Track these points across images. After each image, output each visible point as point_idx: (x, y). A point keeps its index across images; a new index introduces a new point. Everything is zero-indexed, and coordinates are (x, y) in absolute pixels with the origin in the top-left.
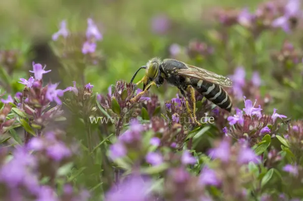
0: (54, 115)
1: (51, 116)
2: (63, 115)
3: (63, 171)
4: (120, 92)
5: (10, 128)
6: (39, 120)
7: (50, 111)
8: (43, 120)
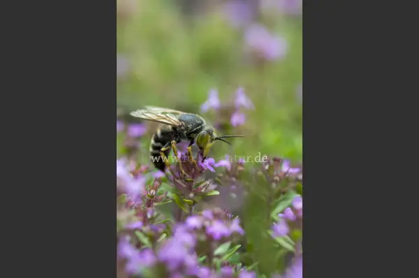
0: (206, 189)
1: (203, 190)
2: (216, 189)
3: (220, 250)
4: (267, 167)
5: (161, 204)
6: (191, 195)
7: (202, 185)
8: (195, 195)
